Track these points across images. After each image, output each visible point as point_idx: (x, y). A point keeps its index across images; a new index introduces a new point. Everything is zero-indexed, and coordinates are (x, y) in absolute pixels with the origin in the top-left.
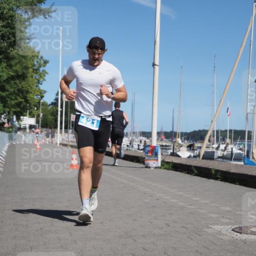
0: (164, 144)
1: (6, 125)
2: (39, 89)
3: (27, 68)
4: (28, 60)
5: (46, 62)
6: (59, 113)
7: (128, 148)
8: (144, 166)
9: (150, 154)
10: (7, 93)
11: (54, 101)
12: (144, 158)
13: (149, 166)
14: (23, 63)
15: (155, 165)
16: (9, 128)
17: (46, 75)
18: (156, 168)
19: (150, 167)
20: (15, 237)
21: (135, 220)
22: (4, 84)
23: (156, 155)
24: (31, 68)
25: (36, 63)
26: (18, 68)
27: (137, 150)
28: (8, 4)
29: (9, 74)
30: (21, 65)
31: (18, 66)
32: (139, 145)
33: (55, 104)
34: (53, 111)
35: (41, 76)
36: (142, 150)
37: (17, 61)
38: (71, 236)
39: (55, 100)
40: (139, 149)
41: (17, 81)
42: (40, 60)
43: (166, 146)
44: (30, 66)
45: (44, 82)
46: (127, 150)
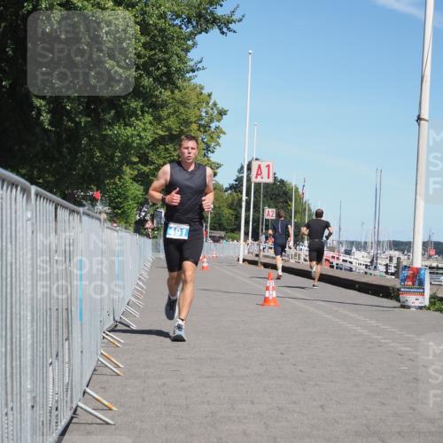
0: (434, 265)
1: (149, 225)
2: (209, 160)
3: (187, 123)
4: (189, 108)
5: (222, 113)
6: (244, 204)
7: (367, 270)
8: (398, 304)
9: (410, 283)
10: (152, 167)
11: (235, 183)
12: (399, 290)
13: (406, 304)
14: (181, 113)
15: (417, 304)
16: (153, 230)
17: (222, 135)
18: (421, 308)
19: (409, 307)
20: (166, 427)
21: (384, 404)
22: (147, 151)
23: (421, 284)
24: (195, 122)
25: (204, 114)
26: (172, 123)
27: (384, 274)
28: (157, 8)
29: (157, 134)
30: (177, 117)
31: (172, 119)
32: (387, 266)
33: (236, 188)
34: (233, 200)
35: (212, 137)
36: (392, 274)
37: (171, 110)
38: (267, 428)
39: (236, 181)
40: (387, 273)
41: (170, 146)
42: (212, 109)
43: (438, 268)
44: (193, 119)
45: (217, 147)
46: (366, 273)
